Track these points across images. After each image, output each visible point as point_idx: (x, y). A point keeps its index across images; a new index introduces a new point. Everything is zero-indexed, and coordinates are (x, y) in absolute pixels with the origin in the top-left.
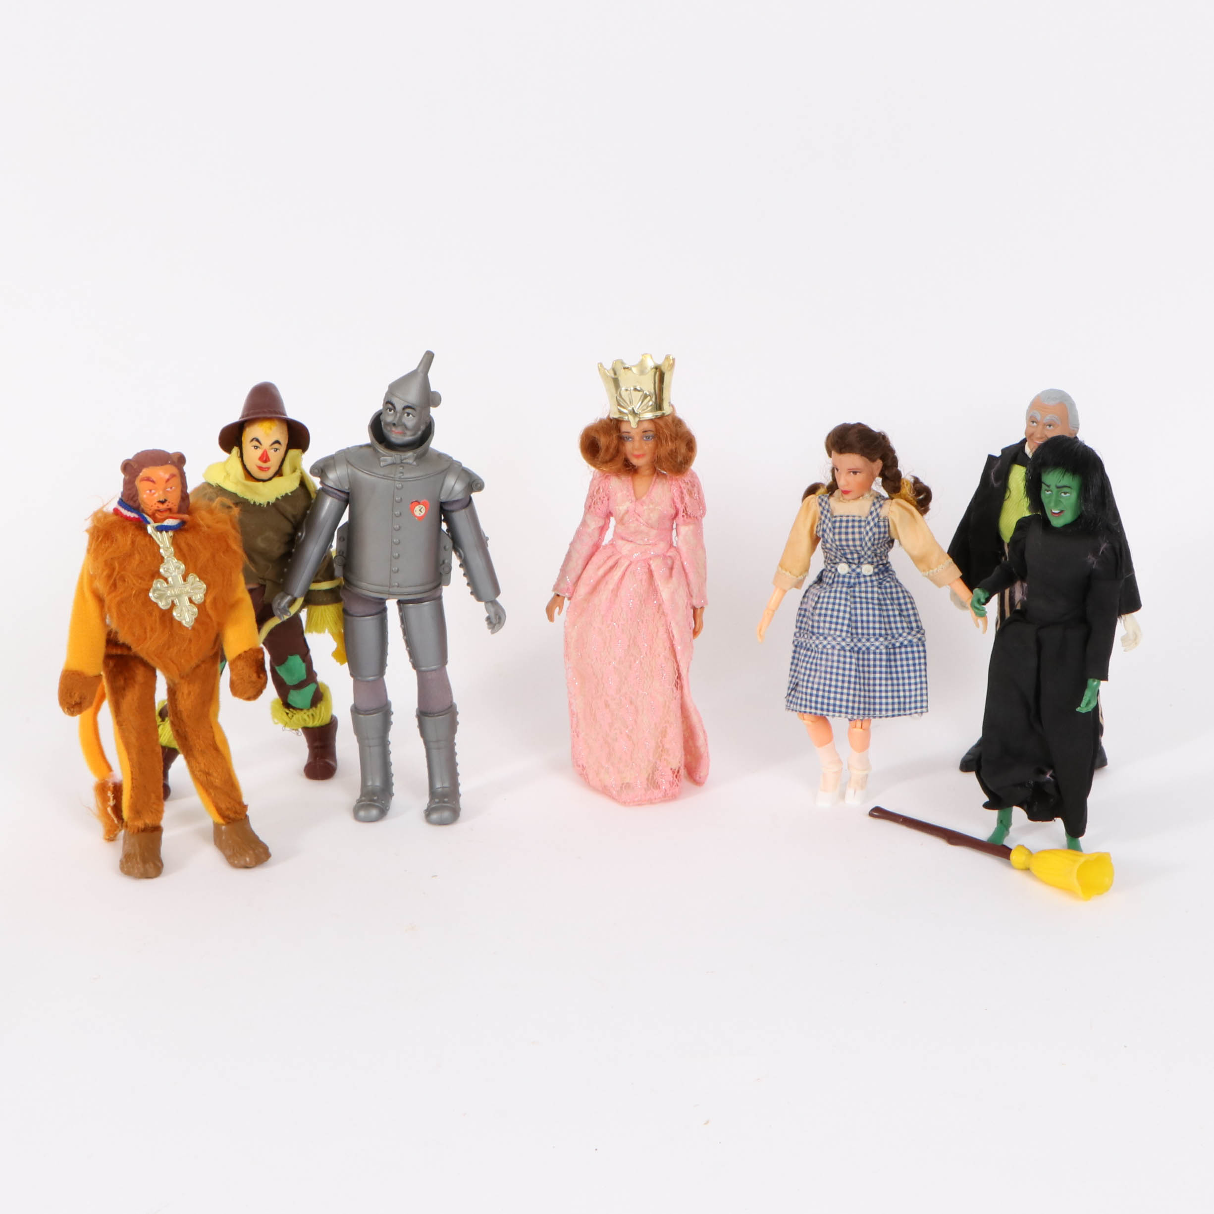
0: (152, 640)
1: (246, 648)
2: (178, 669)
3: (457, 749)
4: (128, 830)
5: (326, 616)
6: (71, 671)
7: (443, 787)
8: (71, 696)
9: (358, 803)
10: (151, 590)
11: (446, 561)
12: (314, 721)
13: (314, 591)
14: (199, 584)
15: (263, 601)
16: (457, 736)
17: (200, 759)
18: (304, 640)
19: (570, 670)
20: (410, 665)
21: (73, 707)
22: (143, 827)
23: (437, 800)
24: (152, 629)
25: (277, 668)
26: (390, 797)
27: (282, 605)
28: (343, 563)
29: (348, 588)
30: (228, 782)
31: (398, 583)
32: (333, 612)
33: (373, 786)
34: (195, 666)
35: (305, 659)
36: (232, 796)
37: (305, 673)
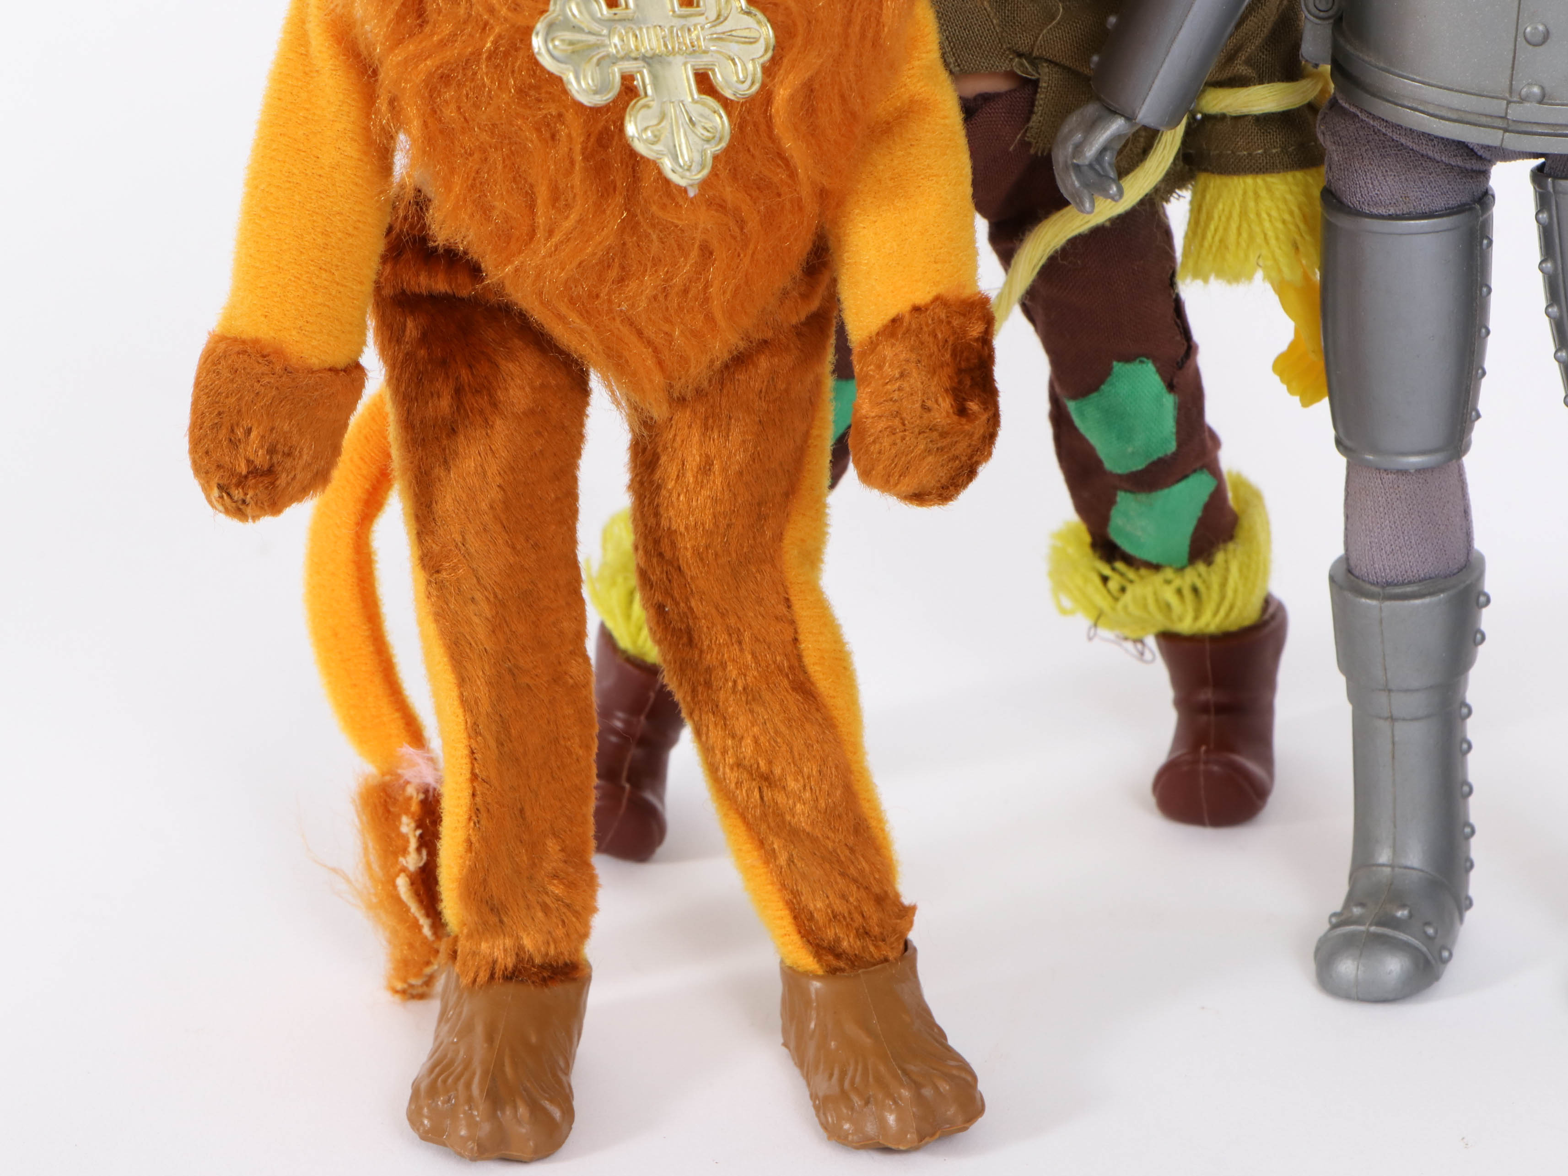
0: (555, 240)
1: (923, 295)
2: (660, 363)
4: (457, 969)
5: (1258, 215)
6: (235, 340)
8: (234, 443)
9: (1334, 927)
10: (540, 26)
12: (1196, 618)
13: (1222, 118)
14: (749, 21)
15: (1025, 145)
18: (1178, 308)
21: (242, 481)
22: (510, 962)
24: (555, 195)
25: (1072, 406)
26: (1457, 914)
27: (1090, 152)
28: (1335, 8)
29: (1346, 106)
30: (840, 816)
31: (1543, 88)
32: (1285, 201)
33: (1397, 870)
34: (726, 356)
35: (1175, 381)
36: (852, 871)
37: (1174, 430)
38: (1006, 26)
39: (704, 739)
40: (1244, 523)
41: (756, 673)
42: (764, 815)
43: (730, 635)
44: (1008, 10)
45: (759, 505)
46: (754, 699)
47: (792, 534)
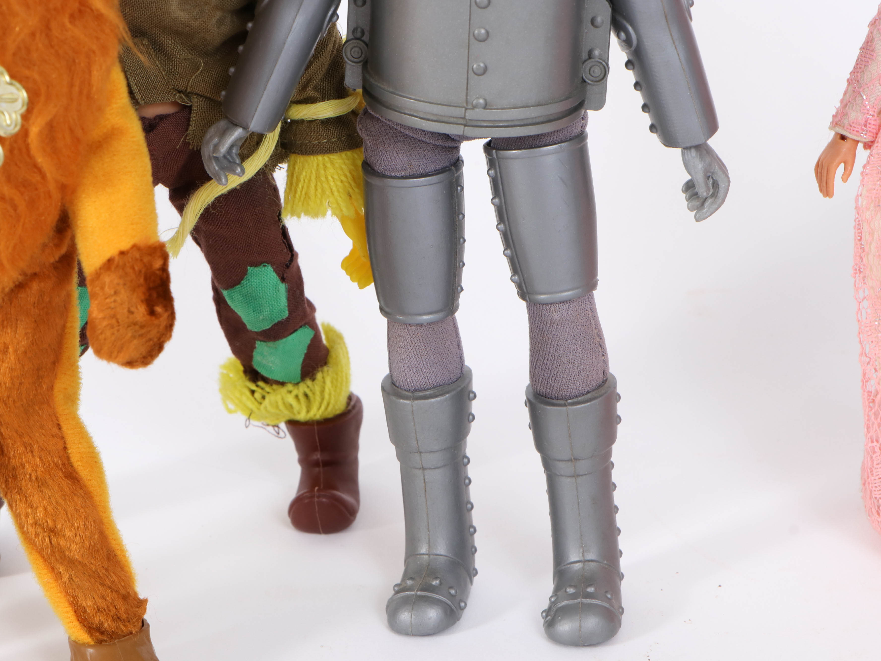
1: (125, 245)
3: (616, 476)
5: (326, 178)
7: (584, 561)
9: (397, 592)
11: (597, 53)
12: (308, 411)
13: (302, 121)
14: (12, 89)
15: (186, 144)
16: (615, 447)
17: (36, 498)
18: (284, 233)
19: (865, 303)
20: (513, 289)
23: (571, 590)
25: (225, 293)
26: (468, 580)
27: (223, 149)
28: (363, 56)
29: (373, 113)
30: (98, 551)
31: (485, 100)
32: (342, 169)
33: (431, 556)
34: (11, 285)
35: (285, 275)
36: (108, 582)
37: (287, 304)
38: (170, 75)
39: (14, 509)
40: (333, 354)
41: (42, 469)
42: (53, 552)
43: (26, 447)
44: (171, 66)
45: (38, 370)
46: (42, 485)
47: (59, 386)
